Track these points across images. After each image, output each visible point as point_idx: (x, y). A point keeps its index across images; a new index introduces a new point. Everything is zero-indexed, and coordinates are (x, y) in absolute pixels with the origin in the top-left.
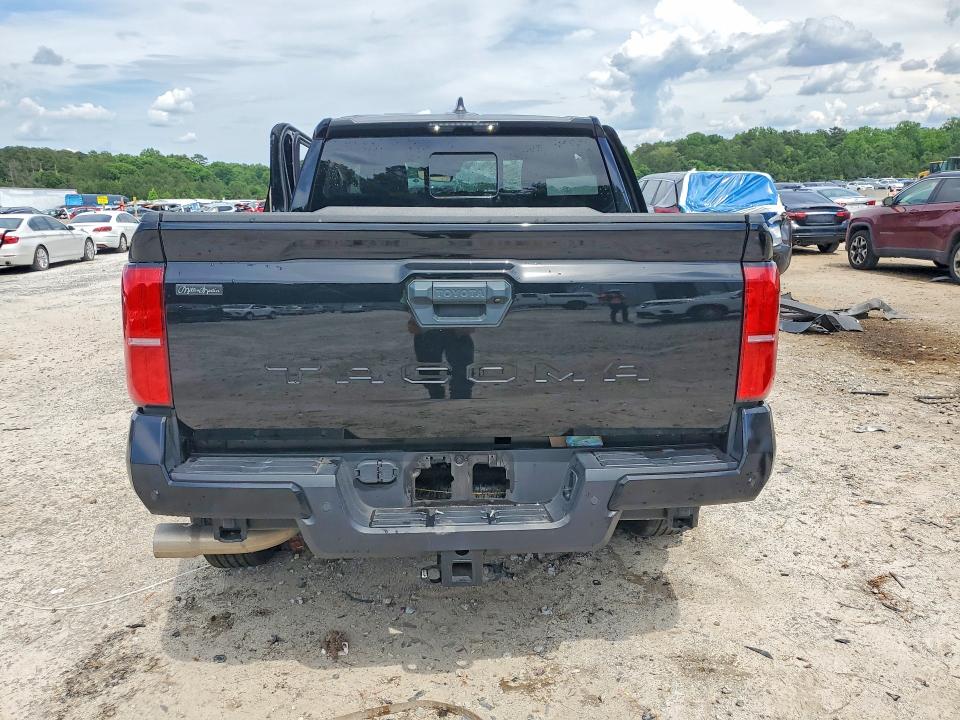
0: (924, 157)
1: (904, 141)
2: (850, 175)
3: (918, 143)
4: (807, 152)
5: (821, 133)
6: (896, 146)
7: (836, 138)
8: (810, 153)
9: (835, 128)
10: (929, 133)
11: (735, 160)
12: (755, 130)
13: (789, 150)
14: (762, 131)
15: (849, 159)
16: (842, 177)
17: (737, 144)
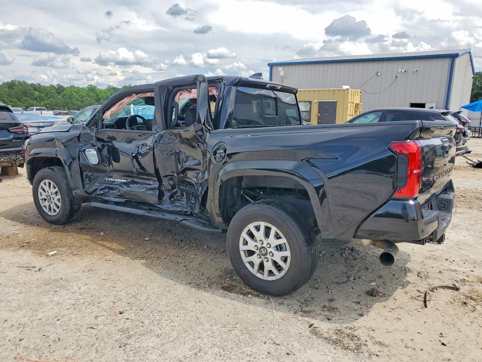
0: (101, 102)
1: (91, 94)
2: (70, 108)
3: (97, 95)
4: (46, 95)
5: (52, 87)
6: (88, 96)
7: (60, 89)
8: (48, 96)
9: (59, 85)
10: (101, 91)
11: (6, 96)
12: (15, 81)
13: (37, 93)
14: (19, 82)
15: (68, 100)
16: (66, 109)
17: (5, 88)
